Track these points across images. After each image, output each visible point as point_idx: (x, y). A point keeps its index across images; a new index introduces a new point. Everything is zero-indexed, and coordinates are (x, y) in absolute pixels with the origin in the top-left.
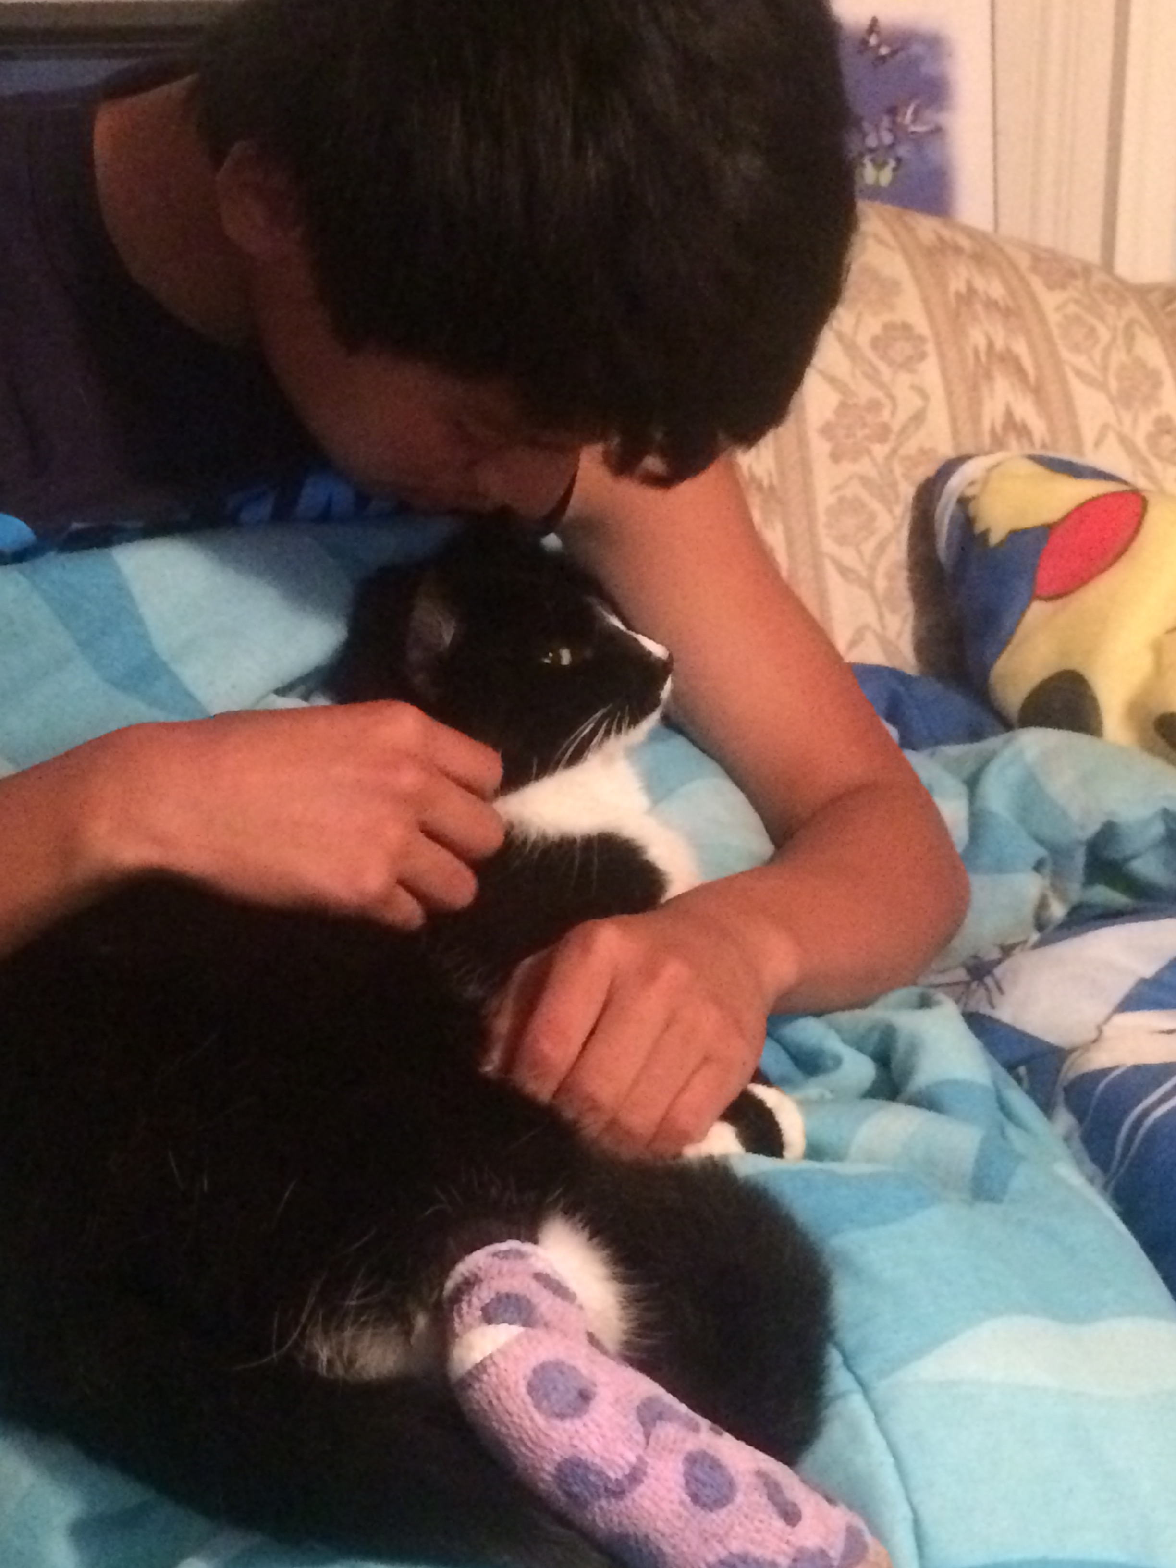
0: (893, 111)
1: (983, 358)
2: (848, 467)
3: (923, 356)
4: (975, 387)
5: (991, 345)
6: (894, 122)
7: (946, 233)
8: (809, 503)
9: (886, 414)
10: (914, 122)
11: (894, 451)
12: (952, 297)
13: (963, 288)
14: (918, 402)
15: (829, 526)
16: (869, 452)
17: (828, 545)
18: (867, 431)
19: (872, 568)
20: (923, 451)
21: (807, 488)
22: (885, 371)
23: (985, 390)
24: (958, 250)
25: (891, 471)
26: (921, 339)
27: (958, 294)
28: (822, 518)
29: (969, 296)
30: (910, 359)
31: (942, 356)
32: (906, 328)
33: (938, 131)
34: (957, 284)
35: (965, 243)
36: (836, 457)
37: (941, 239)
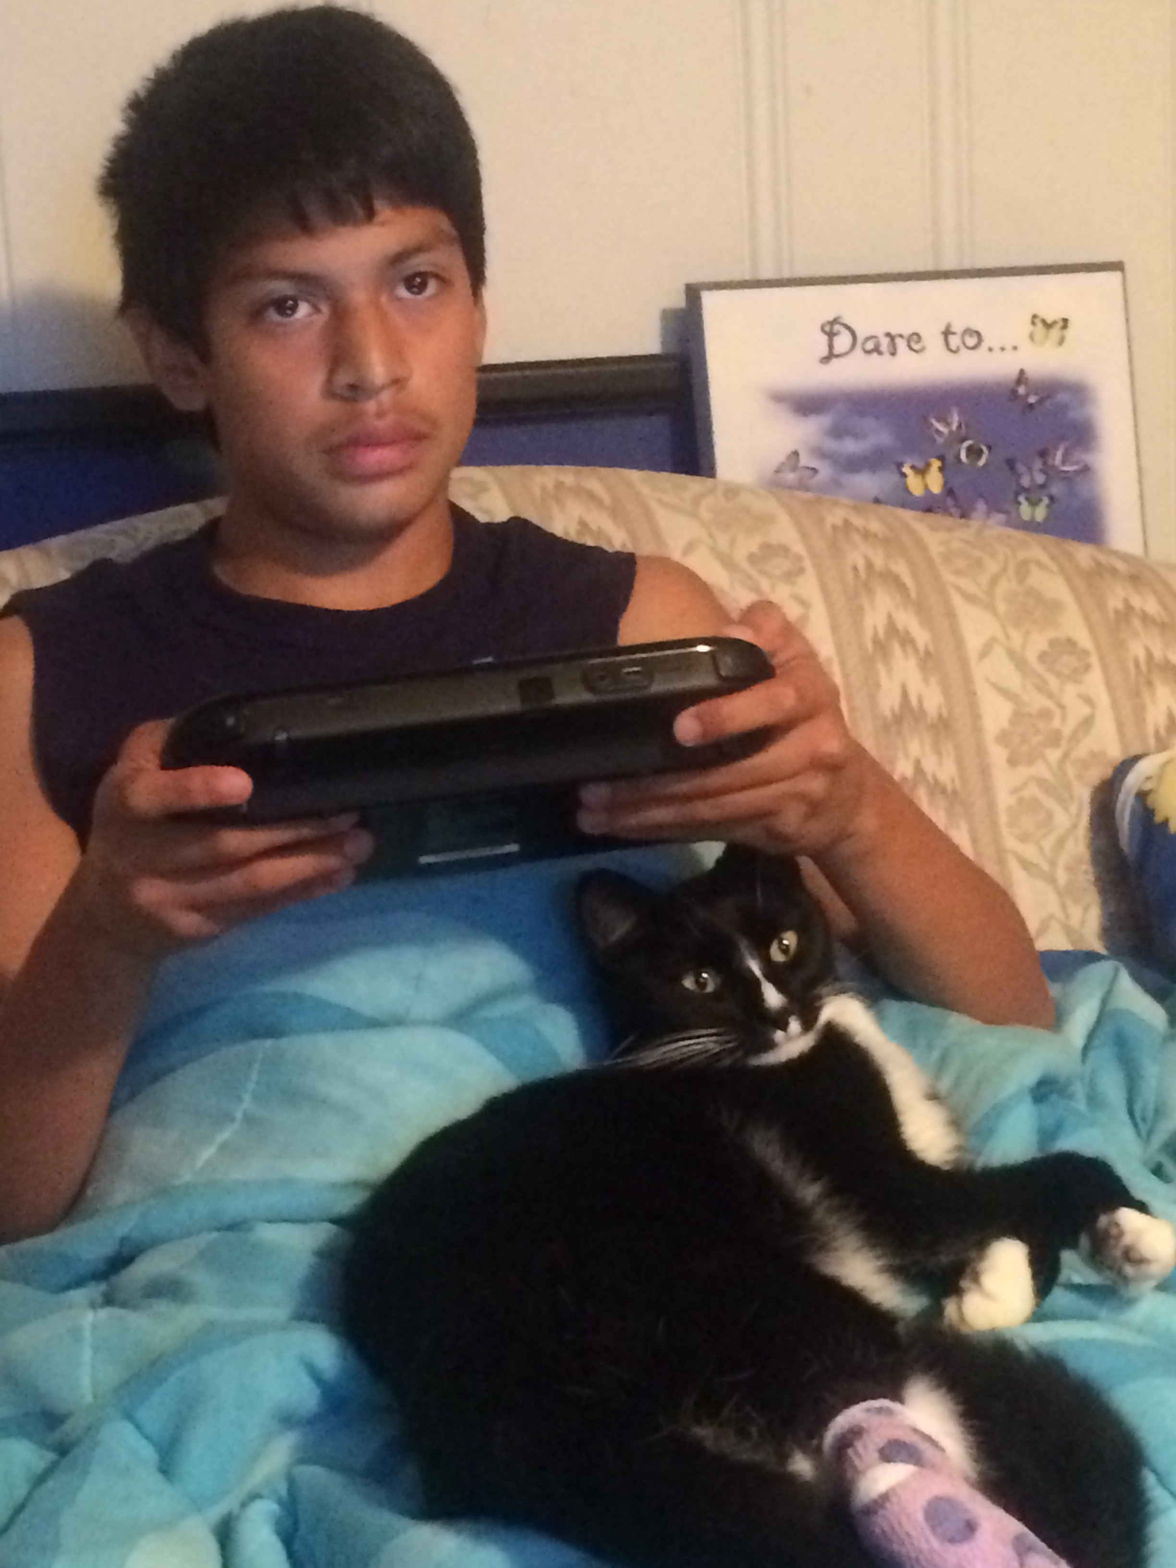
0: (1043, 454)
1: (1144, 668)
2: (1024, 772)
3: (1087, 668)
4: (1137, 694)
5: (1150, 656)
6: (1045, 463)
7: (1103, 558)
8: (991, 806)
9: (1056, 723)
10: (1064, 462)
11: (1066, 755)
12: (1111, 615)
13: (1120, 606)
14: (1086, 710)
15: (1011, 824)
16: (1043, 757)
17: (1010, 843)
18: (1040, 738)
19: (1053, 863)
20: (1093, 754)
21: (988, 790)
22: (1054, 683)
23: (1147, 699)
24: (1113, 571)
25: (1064, 774)
26: (1086, 653)
27: (1117, 612)
28: (1003, 819)
29: (1127, 612)
30: (1075, 671)
31: (1105, 669)
32: (1071, 643)
33: (1086, 470)
34: (1114, 602)
35: (1120, 565)
36: (1012, 762)
37: (1098, 564)
